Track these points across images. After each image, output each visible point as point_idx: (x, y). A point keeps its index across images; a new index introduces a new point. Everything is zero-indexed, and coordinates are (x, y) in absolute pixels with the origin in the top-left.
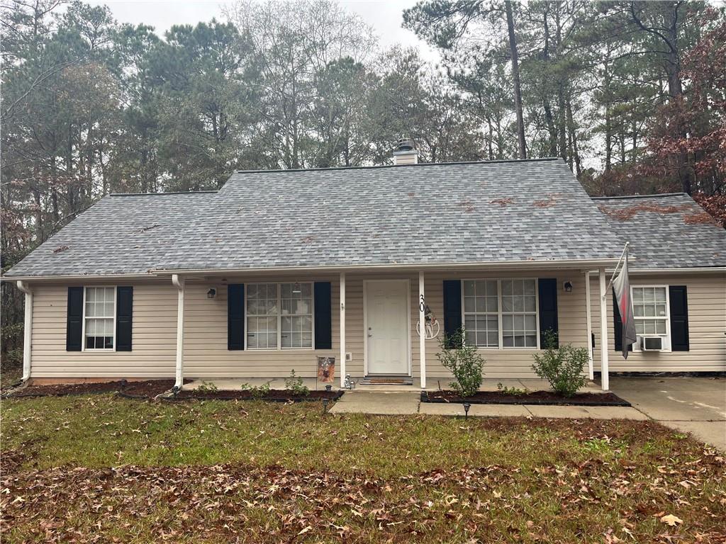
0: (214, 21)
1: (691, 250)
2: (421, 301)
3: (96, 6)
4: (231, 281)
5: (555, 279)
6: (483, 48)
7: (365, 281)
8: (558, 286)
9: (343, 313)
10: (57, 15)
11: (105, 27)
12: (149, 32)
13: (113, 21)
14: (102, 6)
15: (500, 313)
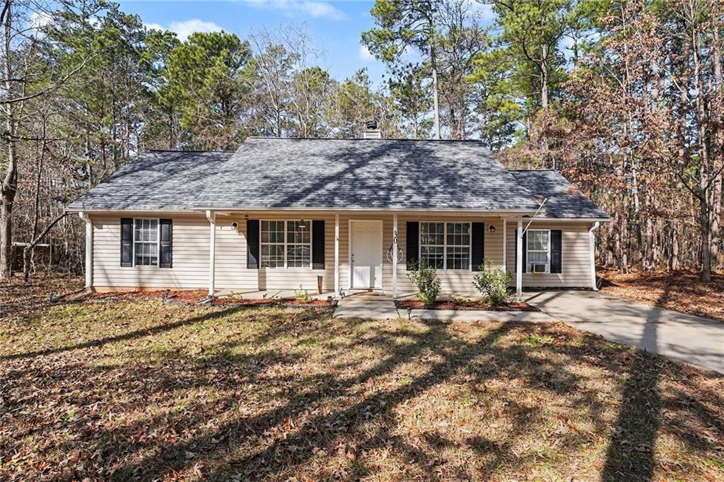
0: (223, 32)
1: (565, 206)
2: (395, 236)
3: (129, 14)
4: (250, 218)
5: (483, 223)
6: (414, 66)
7: (350, 221)
8: (485, 227)
9: (337, 243)
10: (98, 17)
11: (137, 31)
12: (173, 37)
13: (143, 26)
14: (134, 15)
15: (445, 246)
